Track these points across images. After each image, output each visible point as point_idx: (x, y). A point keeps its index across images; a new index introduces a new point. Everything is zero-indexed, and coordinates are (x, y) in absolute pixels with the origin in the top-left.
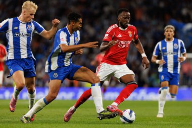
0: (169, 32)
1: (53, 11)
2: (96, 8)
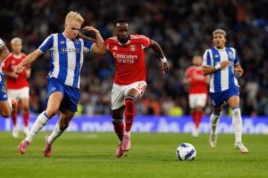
0: (218, 39)
1: (121, 9)
2: (181, 5)
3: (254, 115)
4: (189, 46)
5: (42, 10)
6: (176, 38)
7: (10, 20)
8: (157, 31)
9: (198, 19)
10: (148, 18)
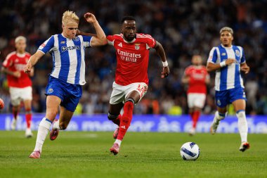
0: (225, 37)
1: (122, 8)
2: (181, 4)
3: (253, 114)
4: (189, 45)
5: (43, 9)
6: (176, 37)
7: (11, 19)
8: (158, 30)
9: (199, 18)
10: (148, 17)
